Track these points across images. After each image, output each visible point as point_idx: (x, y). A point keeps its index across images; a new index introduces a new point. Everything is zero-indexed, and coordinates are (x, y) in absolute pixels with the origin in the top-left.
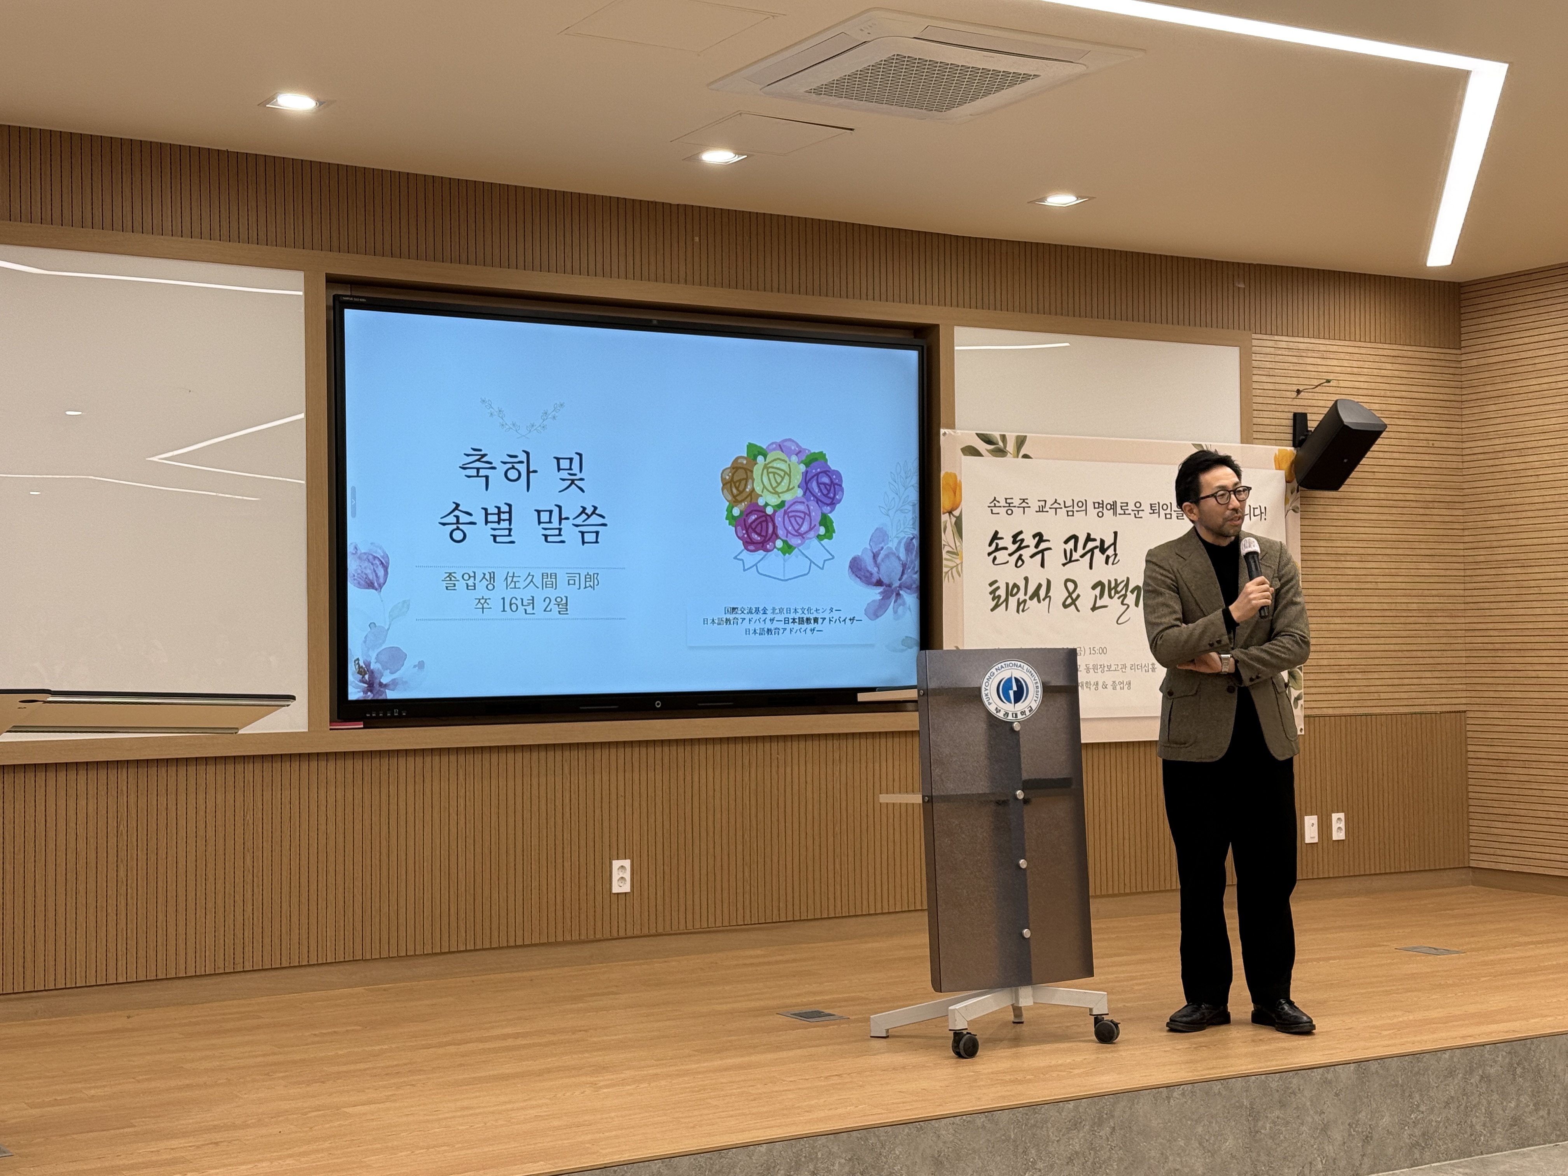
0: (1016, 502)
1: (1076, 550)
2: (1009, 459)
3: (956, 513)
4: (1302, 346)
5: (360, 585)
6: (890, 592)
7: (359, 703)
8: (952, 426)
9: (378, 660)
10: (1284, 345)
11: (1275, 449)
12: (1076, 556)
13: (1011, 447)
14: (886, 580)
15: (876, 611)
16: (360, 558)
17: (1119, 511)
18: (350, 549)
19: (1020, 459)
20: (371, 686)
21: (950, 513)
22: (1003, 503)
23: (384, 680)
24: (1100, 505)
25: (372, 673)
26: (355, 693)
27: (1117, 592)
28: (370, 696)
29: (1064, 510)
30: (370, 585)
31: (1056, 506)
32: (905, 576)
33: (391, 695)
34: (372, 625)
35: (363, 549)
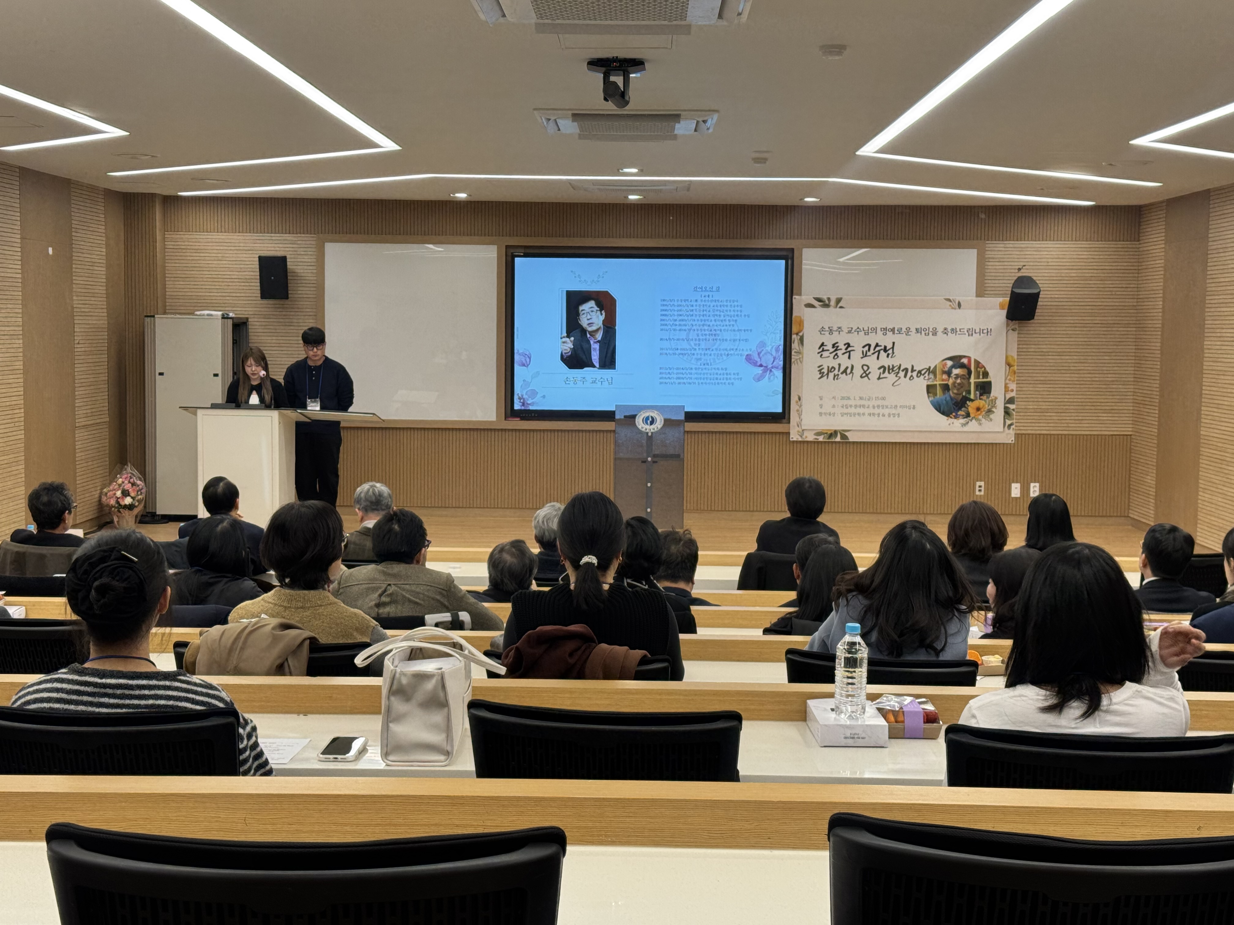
0: (835, 328)
1: (869, 350)
2: (831, 309)
3: (801, 334)
4: (1022, 246)
5: (520, 365)
6: (766, 369)
7: (520, 411)
8: (800, 294)
9: (526, 394)
10: (1011, 246)
11: (1001, 300)
12: (868, 354)
13: (833, 303)
14: (764, 364)
15: (759, 379)
16: (520, 354)
17: (896, 332)
18: (516, 351)
19: (838, 309)
20: (523, 404)
21: (797, 334)
22: (827, 329)
23: (529, 402)
24: (885, 329)
25: (524, 399)
26: (517, 407)
27: (893, 371)
28: (523, 408)
29: (863, 332)
30: (524, 365)
31: (858, 331)
32: (775, 363)
33: (531, 408)
34: (524, 381)
35: (521, 351)
